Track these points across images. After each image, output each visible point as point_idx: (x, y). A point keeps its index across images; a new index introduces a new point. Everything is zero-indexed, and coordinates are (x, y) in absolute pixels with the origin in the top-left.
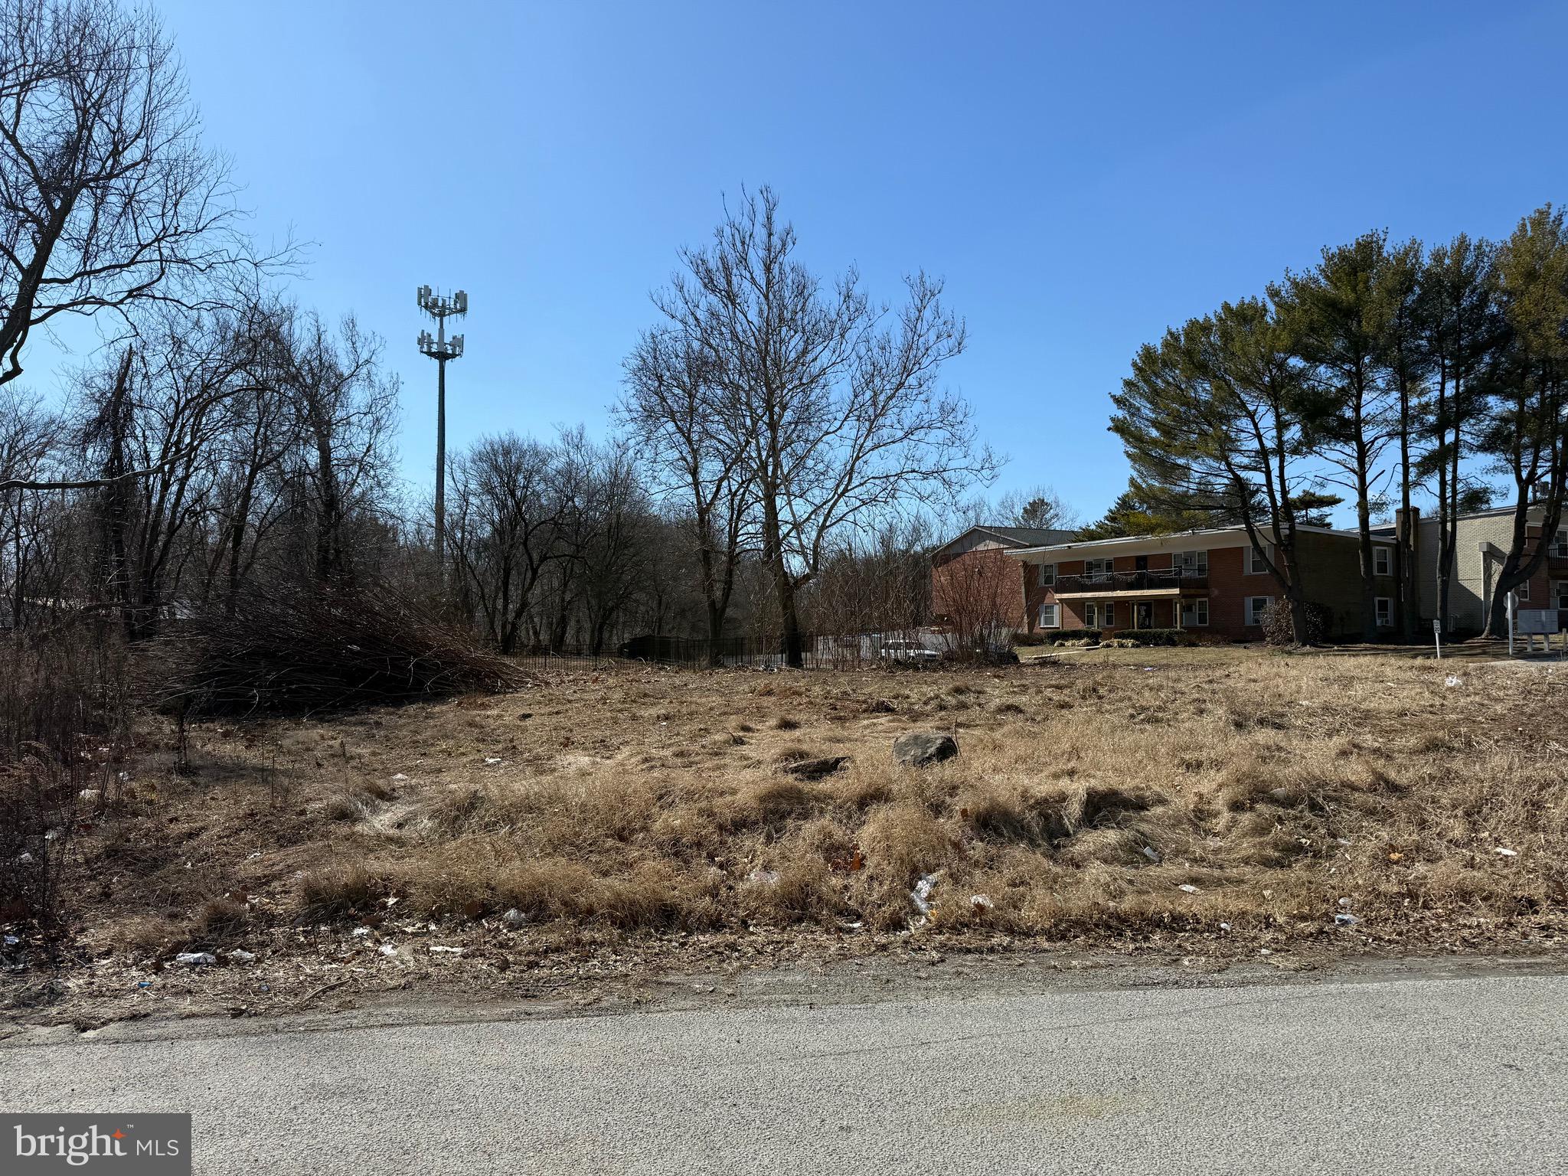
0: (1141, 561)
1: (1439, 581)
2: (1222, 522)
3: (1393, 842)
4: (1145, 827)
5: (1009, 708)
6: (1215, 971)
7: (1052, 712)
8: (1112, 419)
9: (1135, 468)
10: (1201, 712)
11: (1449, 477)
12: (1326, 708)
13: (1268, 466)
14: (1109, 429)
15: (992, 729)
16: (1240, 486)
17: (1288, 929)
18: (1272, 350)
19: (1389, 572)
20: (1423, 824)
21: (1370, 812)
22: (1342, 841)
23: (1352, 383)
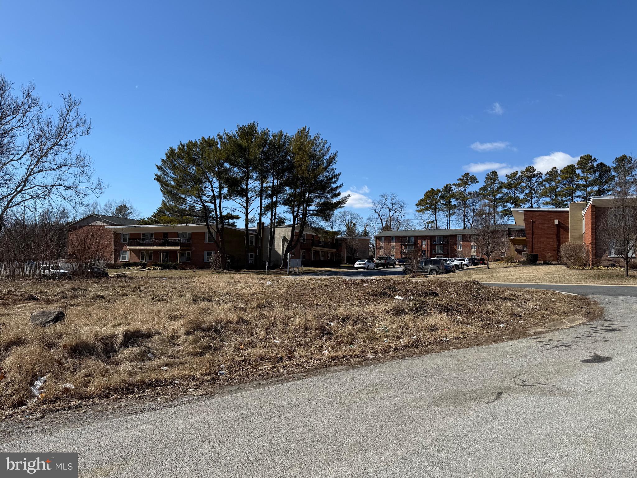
0: (165, 235)
1: (269, 248)
2: (198, 222)
3: (242, 342)
4: (150, 345)
5: (98, 296)
6: (170, 401)
7: (118, 298)
8: (156, 175)
9: (164, 197)
10: (181, 296)
11: (274, 213)
12: (227, 293)
13: (215, 202)
14: (155, 179)
15: (88, 307)
16: (205, 209)
17: (201, 380)
18: (219, 158)
19: (254, 244)
20: (252, 334)
21: (235, 331)
22: (225, 343)
23: (245, 176)
